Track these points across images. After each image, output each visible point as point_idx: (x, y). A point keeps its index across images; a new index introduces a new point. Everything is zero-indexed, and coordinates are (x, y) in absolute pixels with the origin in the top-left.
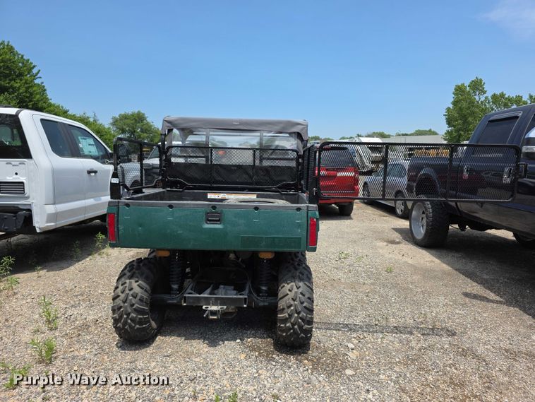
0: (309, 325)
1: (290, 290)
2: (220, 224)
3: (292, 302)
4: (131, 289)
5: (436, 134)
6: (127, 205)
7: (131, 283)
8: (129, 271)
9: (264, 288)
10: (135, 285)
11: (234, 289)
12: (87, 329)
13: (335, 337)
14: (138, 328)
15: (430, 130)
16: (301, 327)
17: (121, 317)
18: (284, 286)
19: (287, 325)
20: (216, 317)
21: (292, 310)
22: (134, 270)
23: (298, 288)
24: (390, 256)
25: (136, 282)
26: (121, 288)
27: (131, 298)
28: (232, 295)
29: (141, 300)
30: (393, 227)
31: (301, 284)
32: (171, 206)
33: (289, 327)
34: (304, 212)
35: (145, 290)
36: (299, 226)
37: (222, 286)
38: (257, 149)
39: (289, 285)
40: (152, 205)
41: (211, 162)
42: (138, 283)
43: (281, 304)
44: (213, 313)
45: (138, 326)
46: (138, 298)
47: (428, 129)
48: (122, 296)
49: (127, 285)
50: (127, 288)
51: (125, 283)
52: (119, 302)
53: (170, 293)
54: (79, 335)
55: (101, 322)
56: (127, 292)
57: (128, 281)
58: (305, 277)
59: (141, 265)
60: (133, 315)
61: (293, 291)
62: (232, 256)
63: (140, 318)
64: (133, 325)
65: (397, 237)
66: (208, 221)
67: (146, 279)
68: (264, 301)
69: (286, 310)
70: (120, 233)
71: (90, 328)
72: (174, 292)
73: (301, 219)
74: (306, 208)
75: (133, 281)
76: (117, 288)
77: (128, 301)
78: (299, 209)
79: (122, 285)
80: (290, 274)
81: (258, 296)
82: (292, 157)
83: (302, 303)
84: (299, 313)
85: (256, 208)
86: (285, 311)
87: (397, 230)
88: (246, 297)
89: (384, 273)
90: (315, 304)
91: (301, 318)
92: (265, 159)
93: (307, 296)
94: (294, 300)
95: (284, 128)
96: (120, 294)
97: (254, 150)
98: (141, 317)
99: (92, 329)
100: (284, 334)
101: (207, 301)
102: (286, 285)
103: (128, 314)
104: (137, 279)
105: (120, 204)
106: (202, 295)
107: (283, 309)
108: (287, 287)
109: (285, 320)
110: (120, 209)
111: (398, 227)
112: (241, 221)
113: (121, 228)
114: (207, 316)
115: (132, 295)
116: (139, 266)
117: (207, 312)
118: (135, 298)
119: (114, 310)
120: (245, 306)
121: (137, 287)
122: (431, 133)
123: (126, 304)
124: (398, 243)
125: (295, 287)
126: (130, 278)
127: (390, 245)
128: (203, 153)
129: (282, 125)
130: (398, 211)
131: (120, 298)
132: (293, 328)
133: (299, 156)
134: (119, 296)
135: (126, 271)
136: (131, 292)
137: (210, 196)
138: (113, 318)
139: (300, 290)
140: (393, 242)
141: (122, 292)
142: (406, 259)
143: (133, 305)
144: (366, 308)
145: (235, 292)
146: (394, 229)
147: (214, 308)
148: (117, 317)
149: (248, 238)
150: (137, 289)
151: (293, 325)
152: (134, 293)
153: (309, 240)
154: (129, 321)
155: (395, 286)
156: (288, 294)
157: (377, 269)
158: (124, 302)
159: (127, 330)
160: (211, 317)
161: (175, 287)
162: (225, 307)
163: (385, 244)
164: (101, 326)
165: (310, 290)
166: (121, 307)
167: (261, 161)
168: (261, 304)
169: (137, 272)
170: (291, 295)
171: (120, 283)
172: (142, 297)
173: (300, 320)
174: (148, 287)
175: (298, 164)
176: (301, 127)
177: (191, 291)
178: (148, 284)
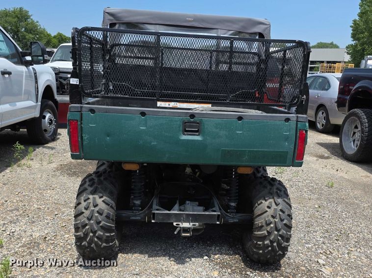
0: (287, 242)
1: (269, 207)
2: (199, 135)
3: (272, 220)
4: (96, 206)
5: (336, 47)
6: (92, 111)
7: (94, 199)
8: (91, 186)
9: (233, 204)
10: (99, 201)
11: (199, 205)
12: (38, 246)
13: (302, 253)
14: (105, 247)
15: (332, 44)
16: (279, 244)
17: (86, 235)
18: (262, 203)
19: (266, 242)
20: (188, 235)
21: (271, 228)
22: (95, 185)
23: (277, 205)
24: (324, 171)
25: (101, 197)
26: (84, 204)
27: (97, 215)
28: (200, 211)
29: (108, 217)
30: (317, 141)
31: (279, 200)
32: (143, 114)
33: (267, 244)
34: (293, 124)
35: (111, 207)
36: (287, 138)
37: (187, 202)
38: (214, 51)
39: (268, 202)
40: (122, 112)
41: (162, 64)
42: (102, 199)
43: (259, 221)
44: (186, 230)
45: (104, 244)
46: (105, 215)
47: (330, 42)
48: (87, 213)
49: (91, 201)
50: (92, 204)
51: (89, 198)
52: (83, 219)
53: (131, 209)
54: (31, 253)
55: (51, 240)
56: (92, 208)
57: (91, 197)
58: (282, 193)
59: (102, 178)
60: (100, 233)
61: (272, 209)
62: (188, 170)
63: (107, 236)
64: (101, 243)
65: (325, 152)
66: (185, 131)
67: (111, 195)
68: (233, 218)
69: (265, 227)
70: (84, 143)
71: (41, 246)
72: (136, 208)
73: (289, 130)
74: (295, 119)
75: (96, 196)
76: (79, 204)
77: (94, 218)
78: (287, 120)
79: (85, 201)
80: (266, 191)
81: (228, 212)
82: (253, 62)
83: (282, 220)
84: (278, 231)
85: (240, 118)
86: (263, 228)
87: (322, 145)
88: (219, 213)
89: (326, 189)
90: (293, 221)
91: (280, 236)
92: (221, 62)
93: (286, 213)
94: (273, 217)
95: (243, 27)
96: (84, 211)
97: (211, 52)
98: (109, 234)
99: (43, 246)
100: (261, 252)
101: (178, 218)
102: (263, 202)
103: (94, 232)
104: (101, 195)
105: (84, 109)
106: (172, 212)
107: (262, 226)
108: (265, 204)
109: (263, 238)
110: (83, 115)
111: (322, 142)
112: (223, 133)
113: (85, 137)
114: (179, 232)
115: (98, 212)
116: (100, 180)
117: (178, 229)
118: (101, 214)
119: (77, 229)
120: (218, 223)
121: (101, 203)
122: (332, 46)
123: (92, 222)
124: (328, 158)
125: (273, 204)
126: (93, 193)
127: (320, 160)
128: (153, 54)
129: (242, 24)
130: (319, 126)
131: (84, 214)
132: (272, 246)
133: (261, 61)
134: (83, 213)
135: (86, 185)
136: (97, 209)
137: (159, 104)
138: (75, 236)
139: (280, 207)
140: (322, 157)
141: (86, 209)
142: (340, 174)
143: (100, 222)
144: (321, 223)
145: (202, 208)
146: (318, 144)
147: (186, 225)
148: (82, 236)
149: (229, 151)
150: (102, 206)
151: (272, 242)
152: (100, 209)
153: (296, 154)
154: (96, 239)
155: (340, 201)
156: (267, 211)
157: (317, 184)
158: (89, 219)
159: (93, 248)
160: (183, 234)
161: (138, 202)
162: (197, 224)
163: (315, 158)
164: (52, 244)
165: (289, 207)
166: (86, 225)
167: (217, 65)
168: (231, 221)
169: (99, 186)
170: (270, 212)
171: (82, 198)
172: (108, 214)
173: (280, 238)
174: (113, 203)
175: (259, 69)
176: (264, 27)
177: (158, 207)
178: (112, 200)
